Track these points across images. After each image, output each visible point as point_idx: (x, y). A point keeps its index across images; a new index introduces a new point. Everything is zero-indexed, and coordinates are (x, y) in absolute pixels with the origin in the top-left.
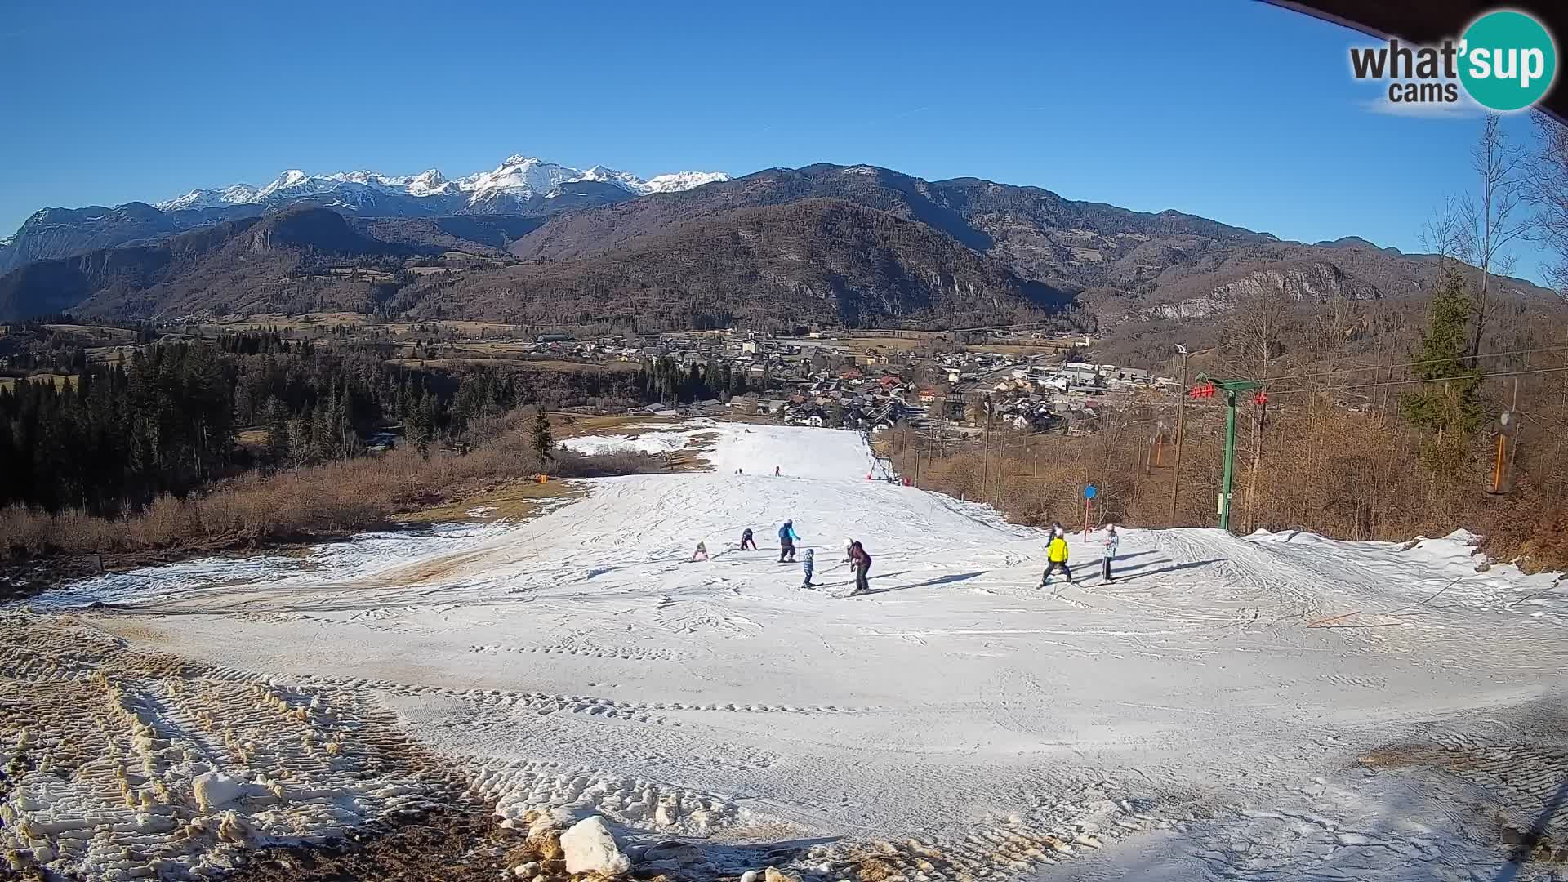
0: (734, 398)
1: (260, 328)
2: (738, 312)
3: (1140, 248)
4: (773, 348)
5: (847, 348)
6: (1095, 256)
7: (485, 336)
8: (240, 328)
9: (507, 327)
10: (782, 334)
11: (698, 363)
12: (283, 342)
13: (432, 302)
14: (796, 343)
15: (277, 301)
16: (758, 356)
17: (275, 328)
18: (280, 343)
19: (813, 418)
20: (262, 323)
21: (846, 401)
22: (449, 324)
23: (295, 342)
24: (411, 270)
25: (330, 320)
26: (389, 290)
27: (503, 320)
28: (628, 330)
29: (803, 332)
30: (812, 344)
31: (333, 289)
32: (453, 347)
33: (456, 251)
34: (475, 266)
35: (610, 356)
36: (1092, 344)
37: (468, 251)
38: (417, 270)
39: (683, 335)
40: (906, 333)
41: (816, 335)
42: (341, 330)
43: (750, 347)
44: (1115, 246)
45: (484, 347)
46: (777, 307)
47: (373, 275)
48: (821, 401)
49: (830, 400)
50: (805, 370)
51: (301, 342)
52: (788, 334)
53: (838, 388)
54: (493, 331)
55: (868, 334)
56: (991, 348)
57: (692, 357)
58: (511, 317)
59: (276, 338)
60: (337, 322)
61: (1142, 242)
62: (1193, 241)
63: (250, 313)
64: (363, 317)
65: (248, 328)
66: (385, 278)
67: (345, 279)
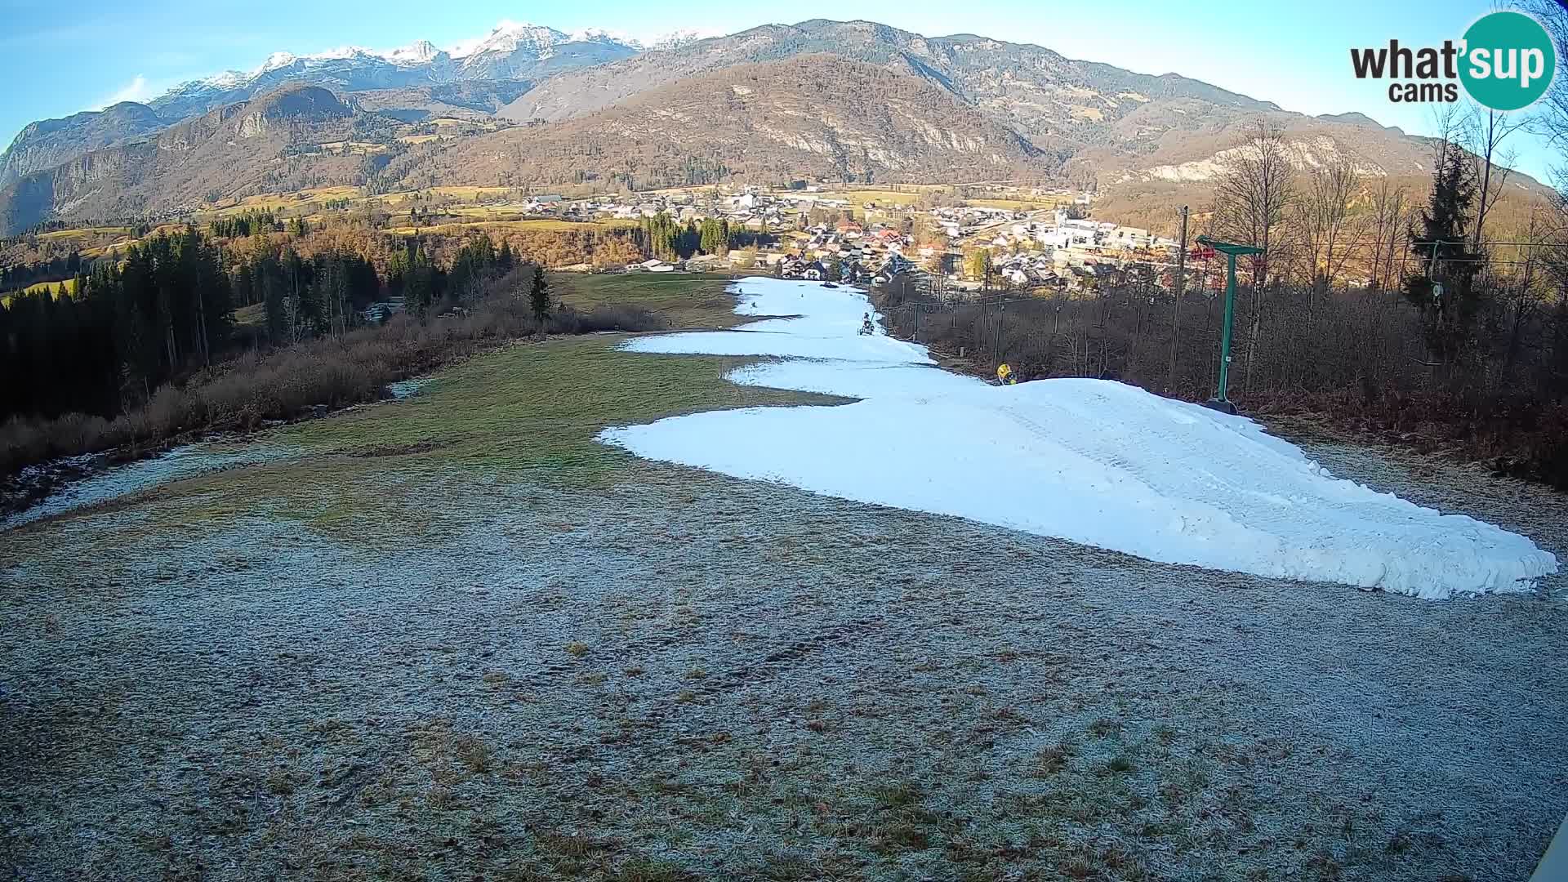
0: (732, 252)
1: (253, 210)
2: (735, 166)
3: (1141, 109)
4: (770, 202)
5: (845, 202)
6: (1095, 115)
7: (479, 200)
8: (233, 212)
9: (501, 190)
10: (781, 188)
11: (695, 218)
12: (276, 221)
13: (425, 169)
14: (794, 196)
15: (269, 182)
16: (756, 212)
17: (268, 209)
18: (273, 224)
19: (812, 271)
20: (256, 204)
21: (843, 254)
22: (443, 190)
23: (288, 220)
24: (404, 139)
25: (322, 196)
26: (382, 161)
27: (498, 183)
28: (624, 188)
29: (801, 185)
30: (810, 199)
31: (325, 165)
32: (447, 213)
33: (448, 118)
34: (468, 132)
35: (606, 214)
36: (1091, 202)
37: (460, 117)
38: (409, 139)
39: (679, 191)
40: (904, 187)
41: (814, 189)
42: (335, 205)
43: (747, 201)
44: (1115, 106)
45: (480, 211)
46: (773, 160)
47: (367, 147)
48: (819, 254)
49: (827, 253)
50: (803, 223)
51: (295, 220)
52: (785, 187)
53: (836, 241)
54: (488, 195)
55: (866, 187)
56: (990, 202)
57: (688, 213)
58: (506, 180)
59: (270, 219)
60: (331, 197)
61: (1143, 103)
62: (1195, 105)
63: (243, 195)
64: (356, 189)
65: (242, 211)
66: (377, 150)
67: (337, 154)
